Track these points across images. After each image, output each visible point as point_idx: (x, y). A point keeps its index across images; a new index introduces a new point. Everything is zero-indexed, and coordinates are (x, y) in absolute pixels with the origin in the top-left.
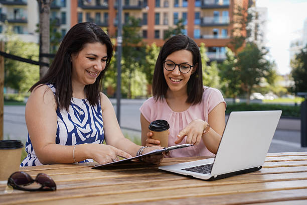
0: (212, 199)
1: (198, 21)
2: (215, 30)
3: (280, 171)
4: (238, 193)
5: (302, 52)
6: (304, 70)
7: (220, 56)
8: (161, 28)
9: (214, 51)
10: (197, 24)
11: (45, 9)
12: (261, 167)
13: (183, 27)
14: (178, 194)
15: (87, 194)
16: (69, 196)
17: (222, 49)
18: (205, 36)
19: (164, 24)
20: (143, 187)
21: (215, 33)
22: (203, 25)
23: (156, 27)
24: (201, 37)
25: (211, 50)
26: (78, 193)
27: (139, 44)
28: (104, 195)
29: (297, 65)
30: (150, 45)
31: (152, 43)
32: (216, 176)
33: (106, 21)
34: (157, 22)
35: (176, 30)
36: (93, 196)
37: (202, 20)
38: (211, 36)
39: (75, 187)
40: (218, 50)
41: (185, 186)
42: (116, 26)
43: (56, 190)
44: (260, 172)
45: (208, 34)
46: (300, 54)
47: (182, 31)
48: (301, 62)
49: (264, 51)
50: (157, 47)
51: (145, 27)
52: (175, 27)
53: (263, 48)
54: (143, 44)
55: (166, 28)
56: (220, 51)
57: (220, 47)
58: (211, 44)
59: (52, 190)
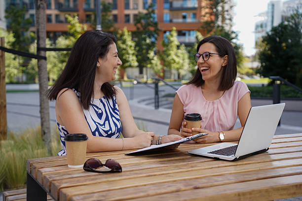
0: (244, 175)
1: (167, 6)
2: (184, 14)
3: (283, 152)
4: (260, 170)
5: (268, 35)
6: (269, 52)
7: (189, 39)
8: (131, 12)
9: (184, 35)
10: (166, 9)
11: (41, 6)
12: (268, 149)
13: (153, 12)
14: (217, 172)
15: (148, 174)
16: (136, 176)
17: (192, 33)
18: (175, 20)
19: (134, 9)
20: (185, 167)
21: (184, 17)
22: (172, 9)
23: (127, 12)
24: (171, 21)
25: (181, 33)
26: (141, 174)
27: (112, 29)
28: (159, 175)
29: (263, 48)
30: (122, 30)
31: (123, 27)
32: (238, 157)
33: (75, 6)
34: (127, 6)
35: (146, 14)
36: (152, 176)
37: (171, 4)
38: (181, 20)
39: (133, 169)
40: (187, 34)
41: (217, 166)
42: (85, 10)
43: (122, 171)
44: (268, 152)
45: (178, 18)
46: (266, 37)
47: (152, 15)
48: (267, 44)
49: (233, 35)
50: (128, 31)
51: (115, 12)
52: (145, 12)
53: (233, 32)
54: (115, 29)
55: (136, 12)
56: (189, 35)
57: (189, 31)
58: (180, 28)
59: (119, 172)
